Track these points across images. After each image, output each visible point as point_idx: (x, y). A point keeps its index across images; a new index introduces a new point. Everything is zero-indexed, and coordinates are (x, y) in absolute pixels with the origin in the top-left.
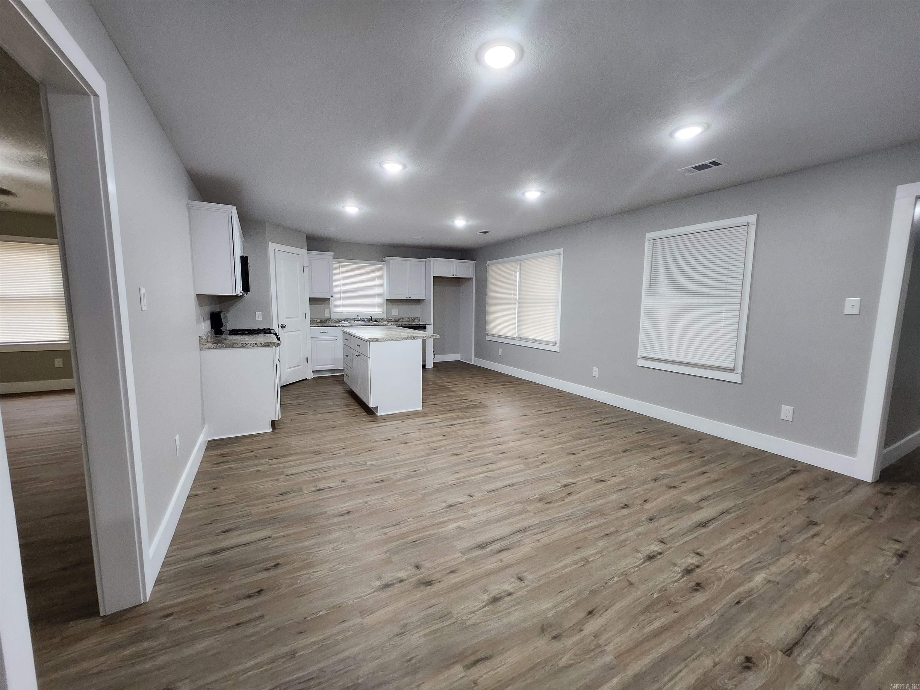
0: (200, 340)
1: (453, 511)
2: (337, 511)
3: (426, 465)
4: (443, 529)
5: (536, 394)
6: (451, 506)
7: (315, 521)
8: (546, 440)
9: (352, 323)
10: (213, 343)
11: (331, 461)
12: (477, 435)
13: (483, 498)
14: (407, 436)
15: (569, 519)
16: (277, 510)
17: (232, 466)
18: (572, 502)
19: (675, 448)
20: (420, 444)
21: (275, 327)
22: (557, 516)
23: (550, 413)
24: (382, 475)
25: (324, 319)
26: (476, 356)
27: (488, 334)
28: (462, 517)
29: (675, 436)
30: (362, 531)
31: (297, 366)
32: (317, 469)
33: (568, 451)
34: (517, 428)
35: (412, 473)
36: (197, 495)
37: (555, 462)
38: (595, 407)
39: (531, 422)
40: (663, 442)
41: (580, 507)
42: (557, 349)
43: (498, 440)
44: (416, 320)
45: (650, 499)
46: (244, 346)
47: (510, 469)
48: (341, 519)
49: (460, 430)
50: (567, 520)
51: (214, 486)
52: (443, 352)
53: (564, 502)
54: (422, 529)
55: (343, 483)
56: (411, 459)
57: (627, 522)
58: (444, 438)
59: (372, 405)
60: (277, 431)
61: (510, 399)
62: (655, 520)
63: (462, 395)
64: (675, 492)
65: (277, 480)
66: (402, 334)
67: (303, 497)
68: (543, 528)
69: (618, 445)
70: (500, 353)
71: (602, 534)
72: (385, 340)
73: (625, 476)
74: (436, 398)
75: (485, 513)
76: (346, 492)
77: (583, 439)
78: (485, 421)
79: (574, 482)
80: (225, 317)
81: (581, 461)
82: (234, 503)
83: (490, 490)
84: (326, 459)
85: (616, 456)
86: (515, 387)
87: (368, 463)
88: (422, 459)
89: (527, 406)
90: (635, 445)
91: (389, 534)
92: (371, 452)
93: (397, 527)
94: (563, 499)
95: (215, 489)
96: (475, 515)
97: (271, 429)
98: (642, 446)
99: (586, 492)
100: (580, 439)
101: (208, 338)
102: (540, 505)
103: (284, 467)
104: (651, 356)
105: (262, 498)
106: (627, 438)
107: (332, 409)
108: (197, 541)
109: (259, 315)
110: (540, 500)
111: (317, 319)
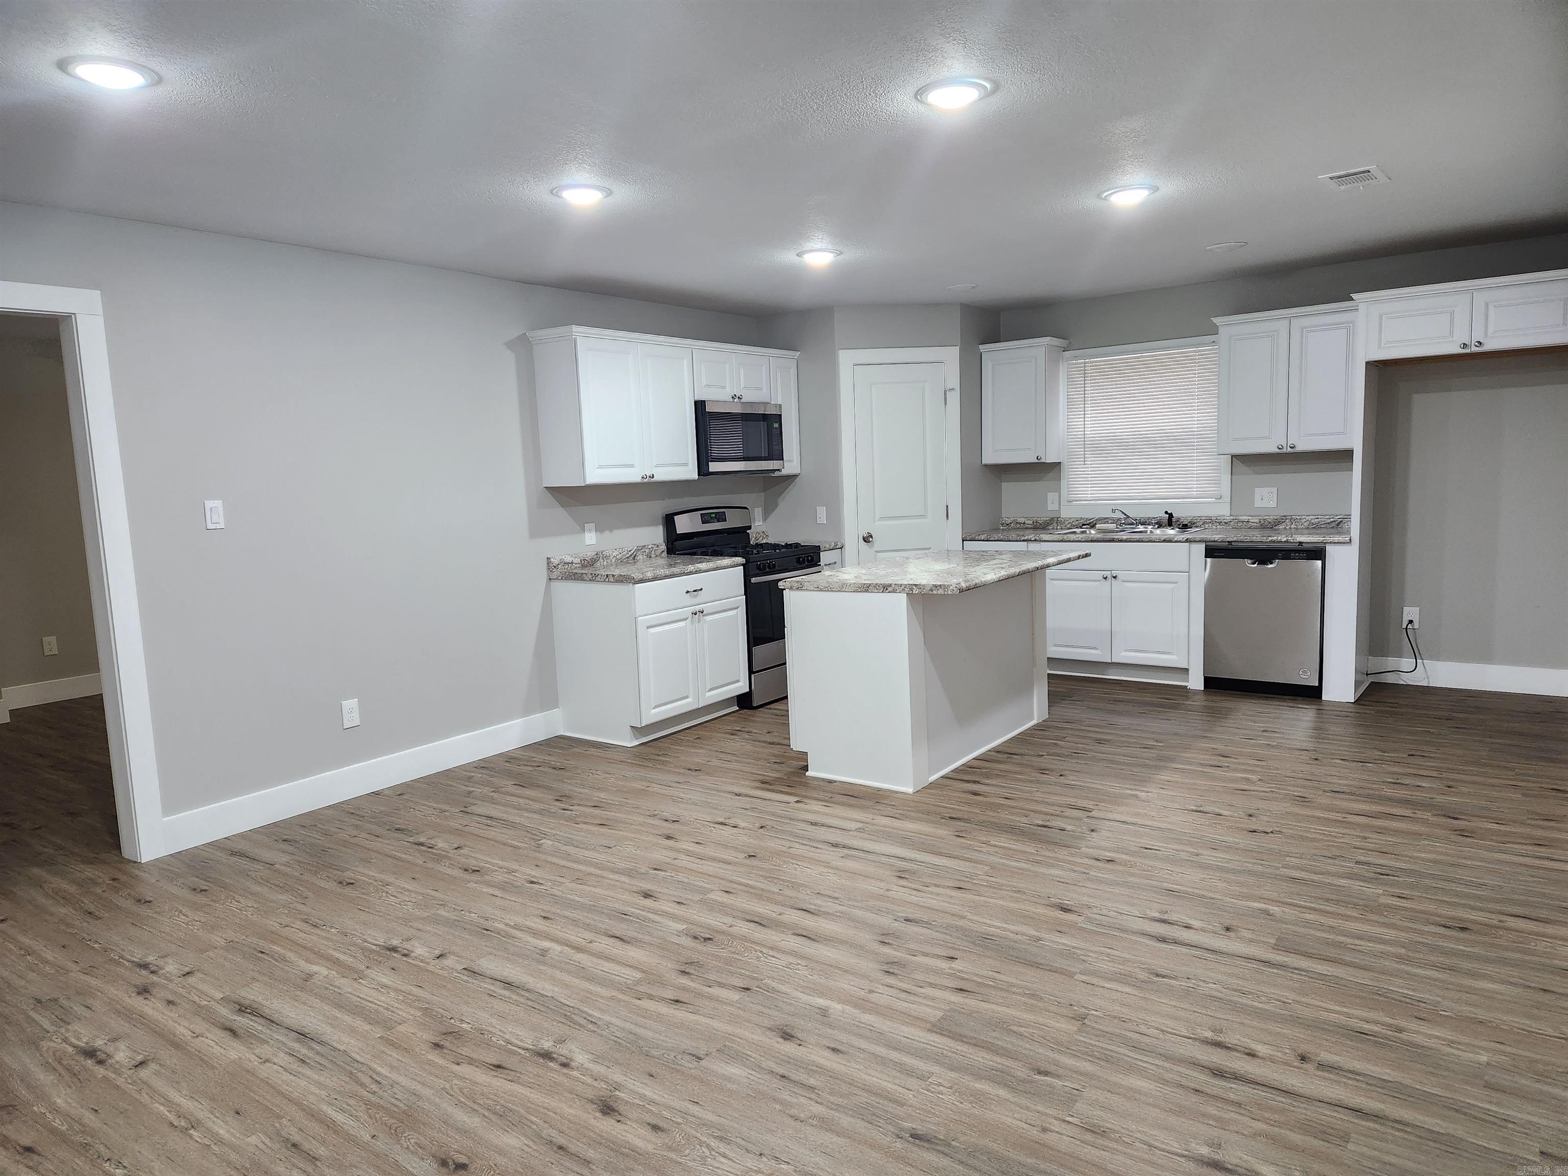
21: (848, 540)
25: (1044, 517)
103: (491, 800)
109: (822, 514)
111: (1026, 520)
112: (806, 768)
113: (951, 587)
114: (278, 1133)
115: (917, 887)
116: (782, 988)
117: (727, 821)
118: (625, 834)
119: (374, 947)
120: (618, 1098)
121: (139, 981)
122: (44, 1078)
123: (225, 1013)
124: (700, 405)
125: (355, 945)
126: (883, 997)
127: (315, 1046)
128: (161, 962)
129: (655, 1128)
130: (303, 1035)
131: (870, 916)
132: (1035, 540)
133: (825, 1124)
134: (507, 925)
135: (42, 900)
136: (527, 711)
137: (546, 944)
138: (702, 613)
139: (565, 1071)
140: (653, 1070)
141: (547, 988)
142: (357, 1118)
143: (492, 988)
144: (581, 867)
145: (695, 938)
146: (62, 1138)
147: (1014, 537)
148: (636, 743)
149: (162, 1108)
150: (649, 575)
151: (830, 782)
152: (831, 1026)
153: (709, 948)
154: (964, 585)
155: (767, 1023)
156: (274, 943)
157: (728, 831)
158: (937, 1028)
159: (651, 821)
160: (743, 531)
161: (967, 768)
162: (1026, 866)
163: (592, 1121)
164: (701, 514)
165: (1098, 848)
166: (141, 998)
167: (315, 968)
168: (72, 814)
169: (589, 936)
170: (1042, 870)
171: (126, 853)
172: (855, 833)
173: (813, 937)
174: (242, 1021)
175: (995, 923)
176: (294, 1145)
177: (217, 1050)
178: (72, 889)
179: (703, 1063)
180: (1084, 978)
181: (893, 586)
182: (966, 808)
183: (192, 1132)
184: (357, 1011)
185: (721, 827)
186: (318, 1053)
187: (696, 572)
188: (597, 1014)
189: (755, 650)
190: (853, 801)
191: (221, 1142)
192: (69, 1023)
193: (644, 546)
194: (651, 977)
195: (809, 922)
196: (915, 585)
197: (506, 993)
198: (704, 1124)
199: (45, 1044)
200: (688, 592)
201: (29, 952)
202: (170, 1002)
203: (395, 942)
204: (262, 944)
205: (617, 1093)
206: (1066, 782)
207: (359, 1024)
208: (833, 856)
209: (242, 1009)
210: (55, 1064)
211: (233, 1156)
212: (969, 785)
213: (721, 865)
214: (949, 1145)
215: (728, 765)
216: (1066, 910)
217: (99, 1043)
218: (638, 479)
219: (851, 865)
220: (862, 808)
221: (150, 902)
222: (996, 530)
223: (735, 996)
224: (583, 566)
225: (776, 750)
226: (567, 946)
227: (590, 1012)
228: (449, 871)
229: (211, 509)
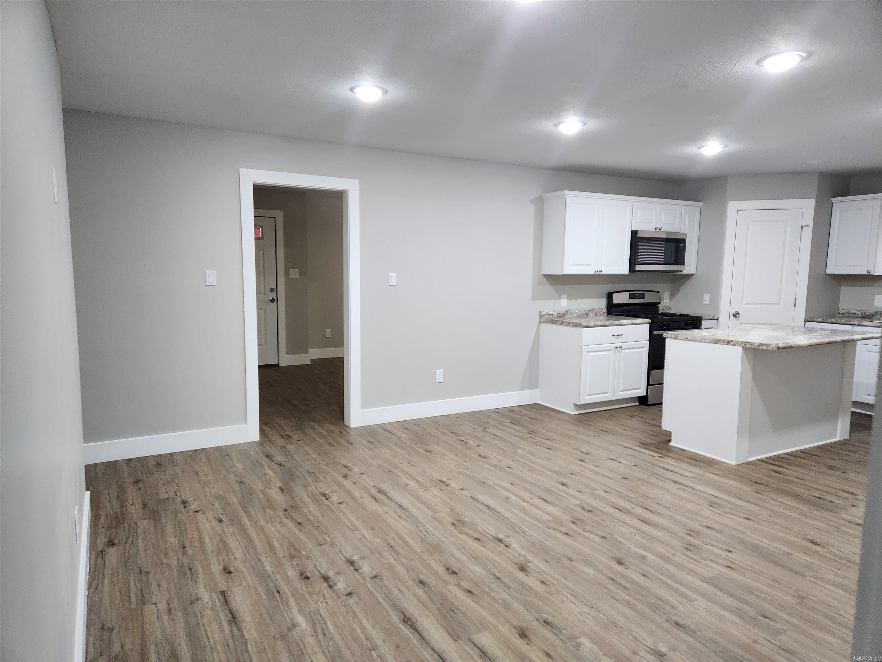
25: (870, 311)
109: (707, 298)
111: (856, 311)
112: (670, 441)
113: (772, 346)
114: (386, 541)
115: (720, 512)
116: (624, 542)
117: (616, 459)
118: (559, 455)
119: (435, 479)
120: (529, 566)
121: (344, 472)
122: (307, 500)
123: (374, 491)
124: (634, 234)
125: (427, 476)
126: (680, 558)
127: (405, 512)
128: (353, 467)
129: (543, 582)
130: (401, 507)
131: (685, 520)
132: (859, 325)
133: (629, 605)
134: (493, 483)
135: (314, 435)
136: (522, 388)
137: (510, 495)
138: (621, 347)
139: (507, 548)
140: (548, 560)
141: (507, 514)
142: (417, 543)
143: (482, 507)
144: (534, 465)
145: (584, 509)
146: (312, 523)
147: (843, 321)
148: (576, 413)
149: (346, 521)
150: (592, 324)
151: (683, 450)
152: (645, 564)
153: (590, 515)
154: (781, 345)
155: (611, 554)
156: (396, 469)
157: (616, 464)
158: (707, 581)
159: (574, 451)
160: (654, 306)
161: (778, 458)
162: (797, 516)
163: (515, 572)
164: (629, 294)
165: (853, 516)
166: (344, 479)
167: (410, 482)
168: (328, 404)
169: (531, 496)
170: (807, 520)
171: (346, 423)
172: (690, 479)
173: (648, 523)
174: (379, 496)
175: (764, 541)
176: (392, 547)
177: (368, 504)
178: (325, 433)
179: (573, 563)
180: (813, 580)
181: (734, 341)
182: (769, 479)
183: (355, 532)
184: (423, 503)
185: (611, 461)
186: (406, 515)
187: (620, 325)
188: (527, 529)
189: (652, 372)
190: (693, 462)
191: (365, 538)
192: (318, 482)
193: (594, 309)
194: (556, 520)
195: (649, 516)
196: (749, 343)
197: (488, 511)
198: (566, 587)
199: (309, 488)
200: (613, 335)
201: (307, 454)
202: (354, 483)
203: (444, 479)
204: (391, 468)
205: (528, 564)
206: (846, 476)
207: (424, 508)
208: (673, 488)
209: (380, 491)
210: (312, 496)
211: (368, 544)
212: (775, 467)
213: (607, 479)
214: (695, 633)
215: (625, 432)
216: (815, 543)
217: (327, 492)
218: (592, 272)
219: (683, 494)
220: (698, 466)
221: (352, 443)
222: (834, 316)
223: (597, 539)
224: (558, 317)
225: (655, 429)
226: (519, 498)
227: (523, 528)
228: (472, 455)
229: (392, 276)
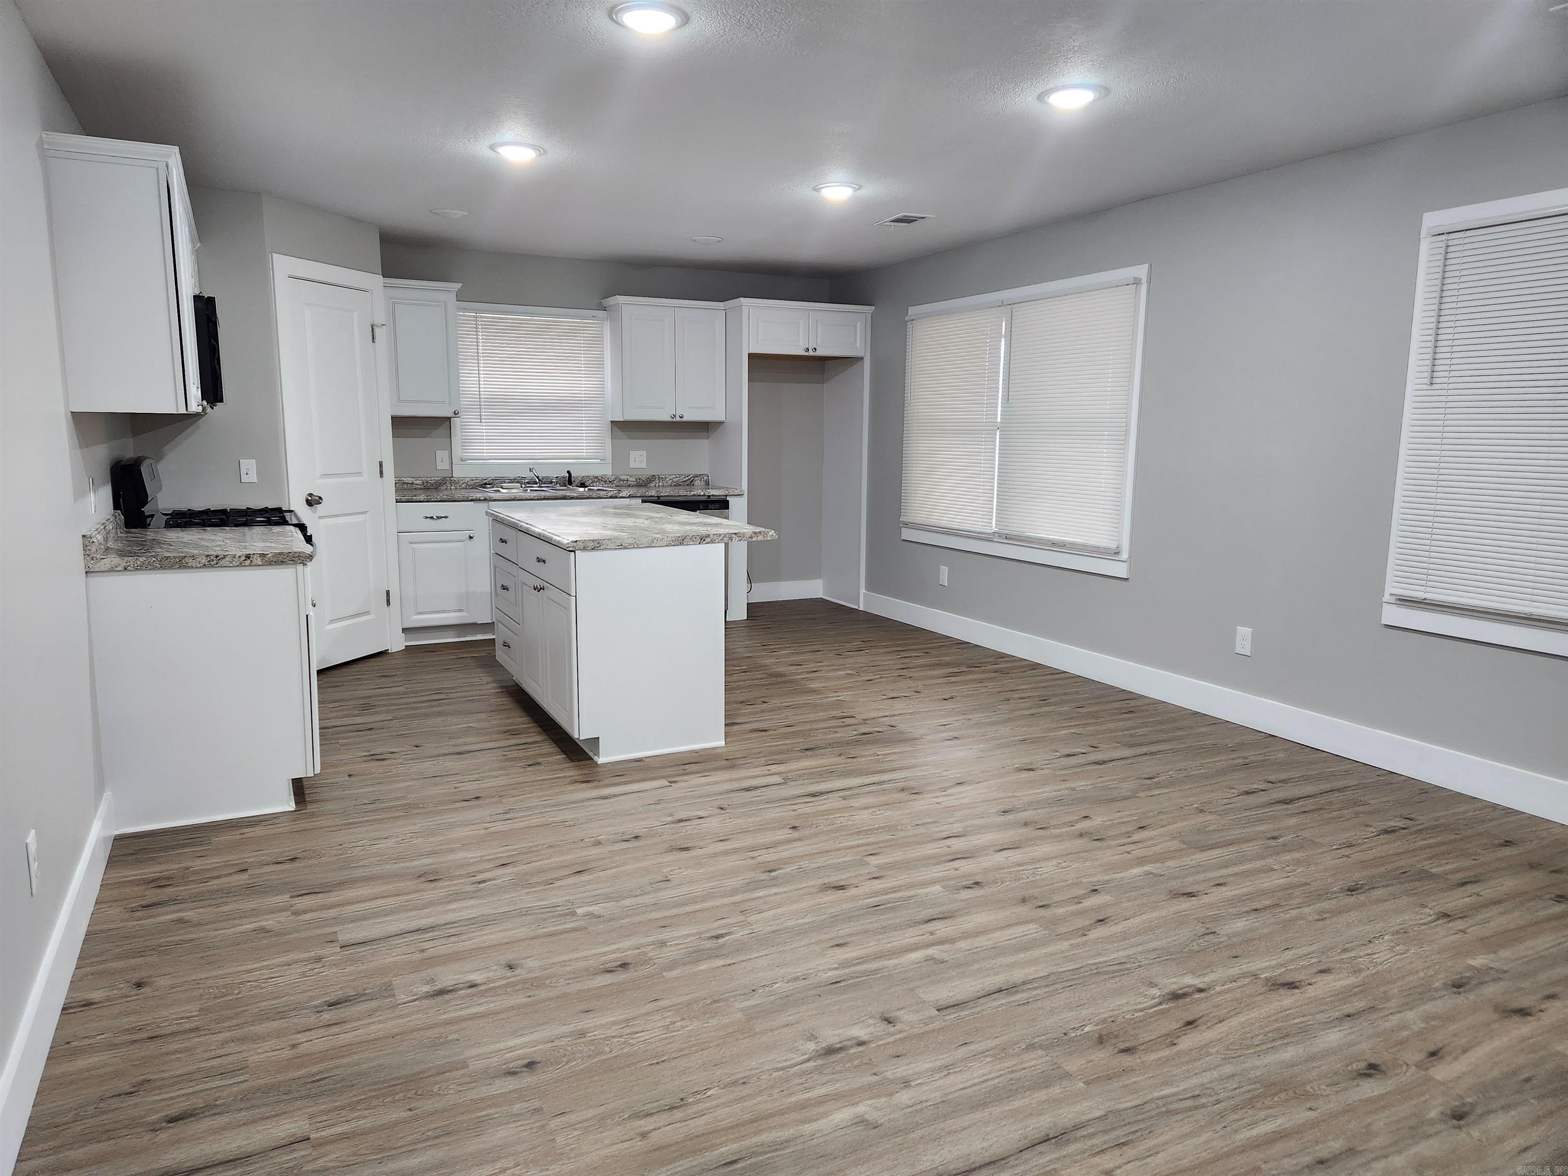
0: (85, 547)
1: (838, 1068)
2: (495, 1061)
3: (750, 919)
4: (814, 1126)
5: (1057, 704)
6: (830, 1051)
7: (435, 1089)
8: (1100, 848)
9: (516, 491)
10: (122, 554)
11: (472, 902)
12: (891, 828)
13: (927, 1028)
14: (688, 828)
15: (1196, 1108)
16: (324, 1056)
17: (188, 915)
18: (1202, 1050)
19: (1508, 884)
20: (726, 853)
21: (296, 504)
22: (1156, 1094)
23: (1104, 762)
24: (623, 948)
25: (434, 478)
26: (870, 587)
27: (906, 525)
28: (870, 1087)
29: (1508, 843)
30: (572, 1126)
31: (358, 615)
32: (432, 928)
33: (1174, 884)
34: (1008, 807)
35: (709, 944)
36: (92, 1004)
37: (1137, 920)
38: (1241, 746)
39: (1047, 791)
40: (1468, 863)
41: (1228, 1069)
42: (1120, 570)
43: (958, 845)
44: (698, 483)
45: (1447, 1049)
46: (214, 562)
47: (1001, 936)
48: (511, 1084)
49: (839, 810)
50: (1190, 1109)
51: (137, 976)
52: (776, 576)
53: (1175, 1049)
54: (751, 1122)
55: (509, 973)
56: (704, 899)
57: (1381, 1123)
58: (796, 834)
59: (581, 731)
60: (311, 808)
61: (976, 717)
62: (1471, 1118)
63: (839, 704)
64: (1524, 1028)
65: (318, 959)
66: (669, 527)
67: (397, 1013)
68: (1120, 1134)
69: (1325, 870)
70: (944, 579)
71: (1307, 1159)
72: (621, 547)
73: (1360, 971)
74: (763, 711)
75: (937, 1076)
76: (520, 999)
77: (1213, 847)
78: (912, 784)
79: (1201, 986)
80: (154, 476)
81: (1216, 919)
82: (196, 1029)
83: (945, 1003)
84: (456, 897)
85: (1326, 905)
86: (991, 679)
87: (579, 911)
88: (738, 898)
89: (1035, 741)
90: (1383, 869)
91: (655, 1138)
92: (584, 877)
93: (678, 1114)
94: (1171, 1039)
95: (139, 985)
96: (906, 1083)
97: (294, 806)
98: (1403, 876)
99: (1243, 1018)
100: (1203, 849)
101: (106, 540)
102: (1101, 1056)
103: (336, 921)
104: (1429, 596)
105: (281, 1014)
106: (1355, 849)
107: (466, 744)
108: (96, 1148)
109: (250, 469)
110: (1101, 1040)
111: (413, 480)
